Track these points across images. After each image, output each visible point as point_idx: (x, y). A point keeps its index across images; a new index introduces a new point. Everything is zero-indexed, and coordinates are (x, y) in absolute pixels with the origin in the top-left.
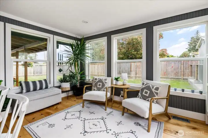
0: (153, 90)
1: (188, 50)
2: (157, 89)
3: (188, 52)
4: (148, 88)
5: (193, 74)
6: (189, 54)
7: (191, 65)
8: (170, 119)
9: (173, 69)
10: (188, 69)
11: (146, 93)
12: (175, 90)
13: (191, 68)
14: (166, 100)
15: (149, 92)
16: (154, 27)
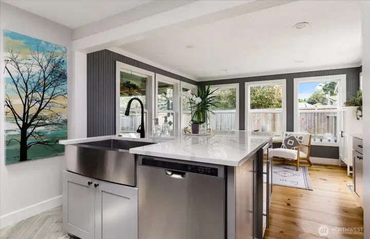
0: (298, 139)
1: (323, 89)
2: (301, 138)
3: (324, 93)
4: (292, 138)
5: (330, 129)
6: (324, 96)
7: (328, 117)
8: (311, 165)
9: (303, 121)
10: (324, 122)
11: (291, 142)
12: (315, 140)
13: (328, 121)
14: (308, 147)
15: (293, 141)
16: (294, 79)
